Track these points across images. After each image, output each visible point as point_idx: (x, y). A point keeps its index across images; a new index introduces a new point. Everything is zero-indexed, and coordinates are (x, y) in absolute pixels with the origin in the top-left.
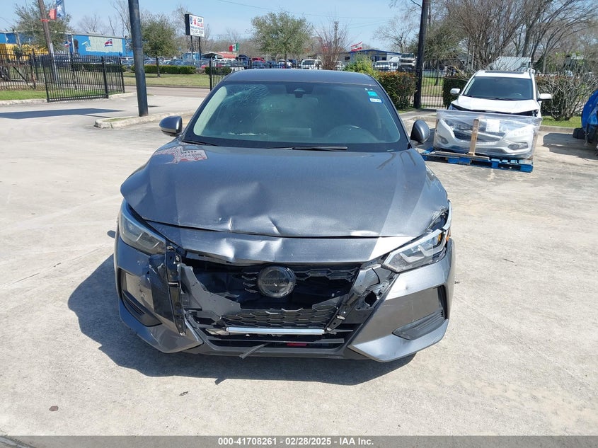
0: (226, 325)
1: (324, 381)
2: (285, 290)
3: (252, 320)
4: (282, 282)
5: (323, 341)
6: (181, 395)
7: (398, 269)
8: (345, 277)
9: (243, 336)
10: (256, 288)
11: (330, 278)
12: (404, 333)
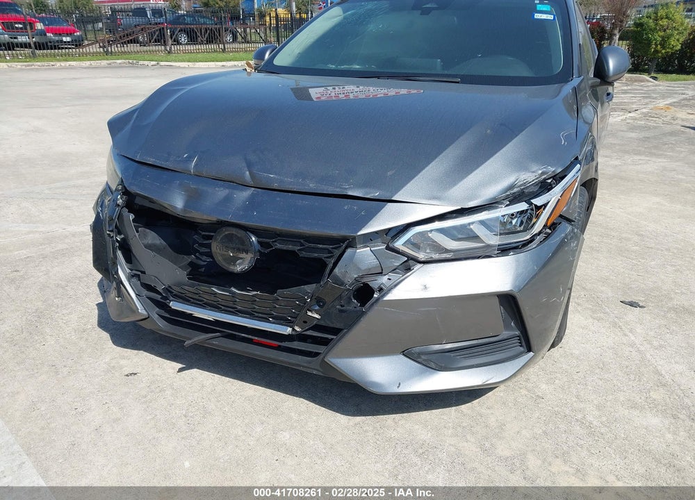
0: (172, 298)
1: (314, 401)
2: (243, 264)
3: (196, 297)
4: (240, 250)
5: (296, 345)
6: (127, 375)
7: (421, 256)
8: (323, 256)
9: (190, 316)
10: (210, 255)
11: (303, 254)
12: (423, 357)
